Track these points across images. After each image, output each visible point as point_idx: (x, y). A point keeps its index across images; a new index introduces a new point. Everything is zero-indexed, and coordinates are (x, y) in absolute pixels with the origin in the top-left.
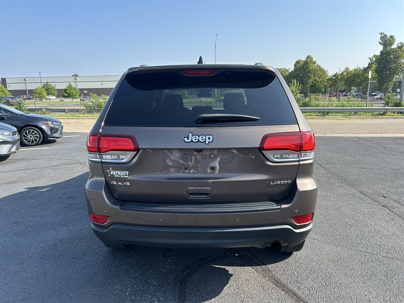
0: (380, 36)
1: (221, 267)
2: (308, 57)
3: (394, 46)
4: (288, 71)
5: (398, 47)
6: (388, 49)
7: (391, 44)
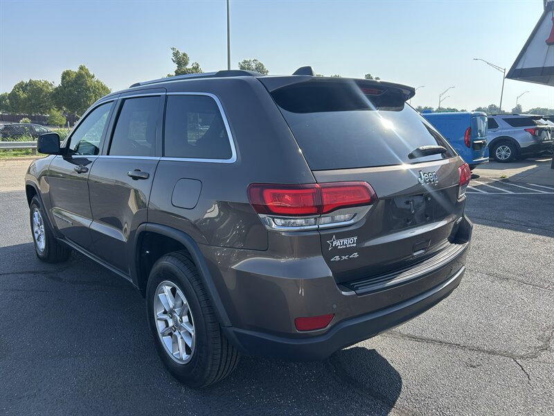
0: (172, 52)
1: (352, 347)
2: (81, 68)
3: (189, 66)
4: (51, 85)
5: (194, 68)
6: (184, 69)
7: (186, 64)
